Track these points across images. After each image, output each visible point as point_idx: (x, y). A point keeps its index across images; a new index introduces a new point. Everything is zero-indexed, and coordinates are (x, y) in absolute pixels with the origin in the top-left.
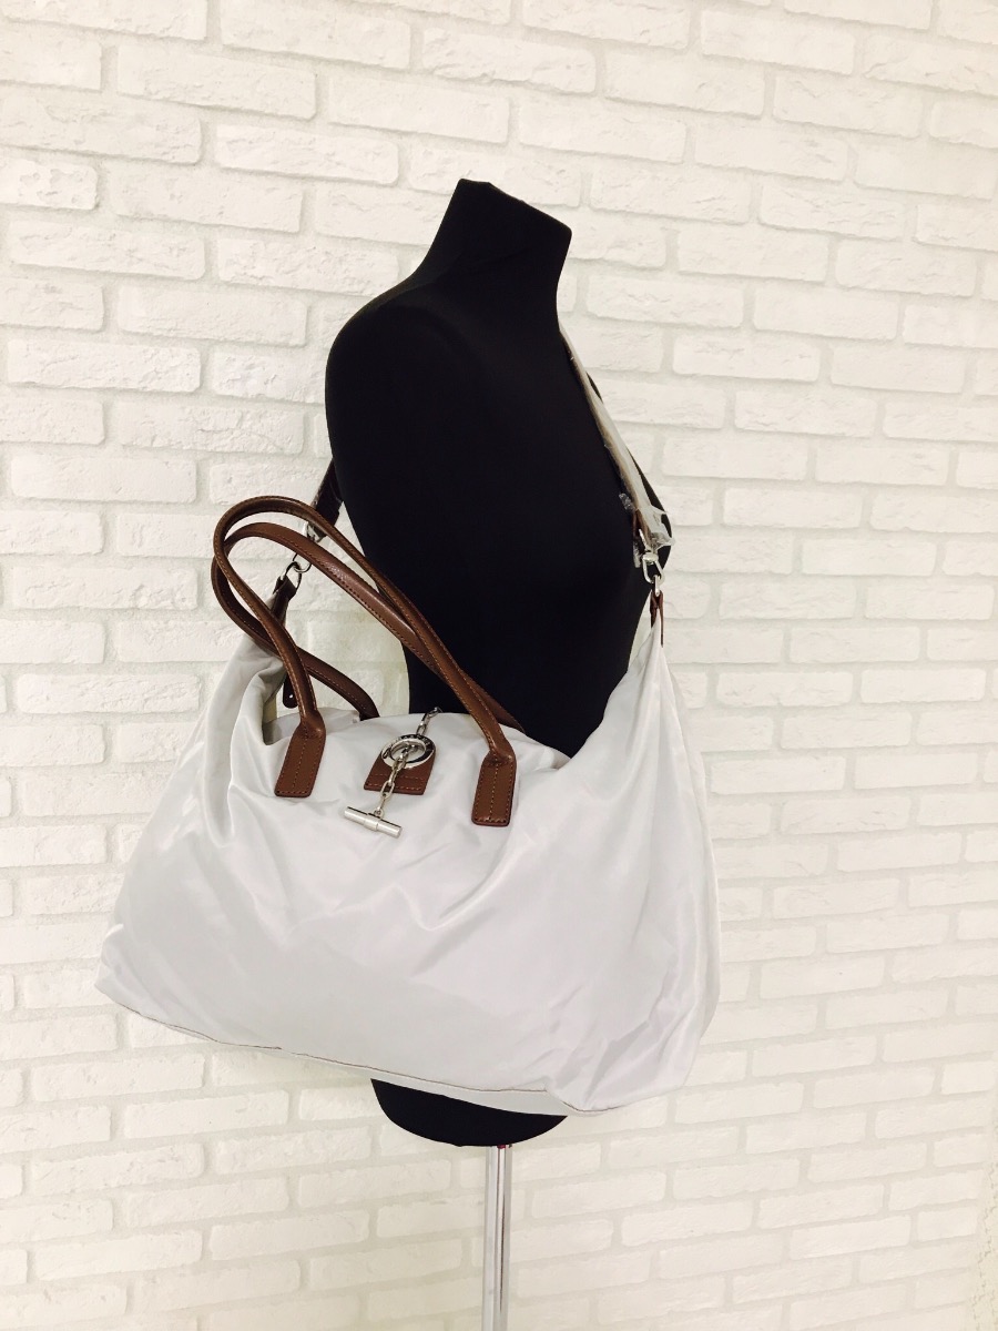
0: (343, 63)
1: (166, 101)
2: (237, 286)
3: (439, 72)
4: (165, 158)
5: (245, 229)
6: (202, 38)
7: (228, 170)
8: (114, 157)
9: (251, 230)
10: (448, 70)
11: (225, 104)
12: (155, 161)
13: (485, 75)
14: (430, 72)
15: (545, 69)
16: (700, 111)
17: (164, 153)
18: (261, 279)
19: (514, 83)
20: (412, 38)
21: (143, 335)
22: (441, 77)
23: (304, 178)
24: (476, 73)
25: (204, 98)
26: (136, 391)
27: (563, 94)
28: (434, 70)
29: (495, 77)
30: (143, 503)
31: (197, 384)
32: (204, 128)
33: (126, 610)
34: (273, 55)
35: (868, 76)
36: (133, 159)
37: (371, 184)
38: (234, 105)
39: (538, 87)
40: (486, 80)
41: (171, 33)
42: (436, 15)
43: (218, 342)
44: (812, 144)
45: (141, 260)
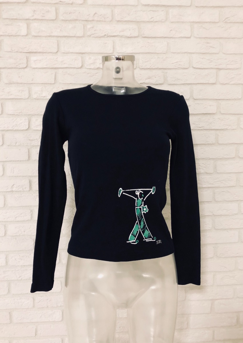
0: (65, 37)
1: (17, 52)
2: (38, 99)
3: (92, 36)
4: (17, 67)
5: (40, 84)
6: (26, 35)
7: (34, 68)
8: (4, 68)
9: (41, 84)
10: (94, 35)
11: (33, 51)
12: (15, 68)
13: (105, 35)
14: (90, 36)
15: (123, 31)
16: (171, 38)
17: (17, 66)
18: (44, 97)
19: (114, 36)
20: (84, 28)
21: (13, 115)
22: (93, 37)
23: (55, 68)
24: (103, 35)
25: (27, 50)
26: (11, 130)
27: (129, 37)
28: (91, 35)
29: (108, 35)
30: (14, 161)
31: (27, 127)
32: (27, 59)
33: (10, 192)
34: (46, 37)
35: (224, 22)
36: (9, 68)
37: (74, 68)
38: (35, 51)
39: (122, 36)
40: (106, 36)
41: (18, 34)
42: (90, 21)
43: (33, 115)
44: (208, 43)
45: (11, 94)
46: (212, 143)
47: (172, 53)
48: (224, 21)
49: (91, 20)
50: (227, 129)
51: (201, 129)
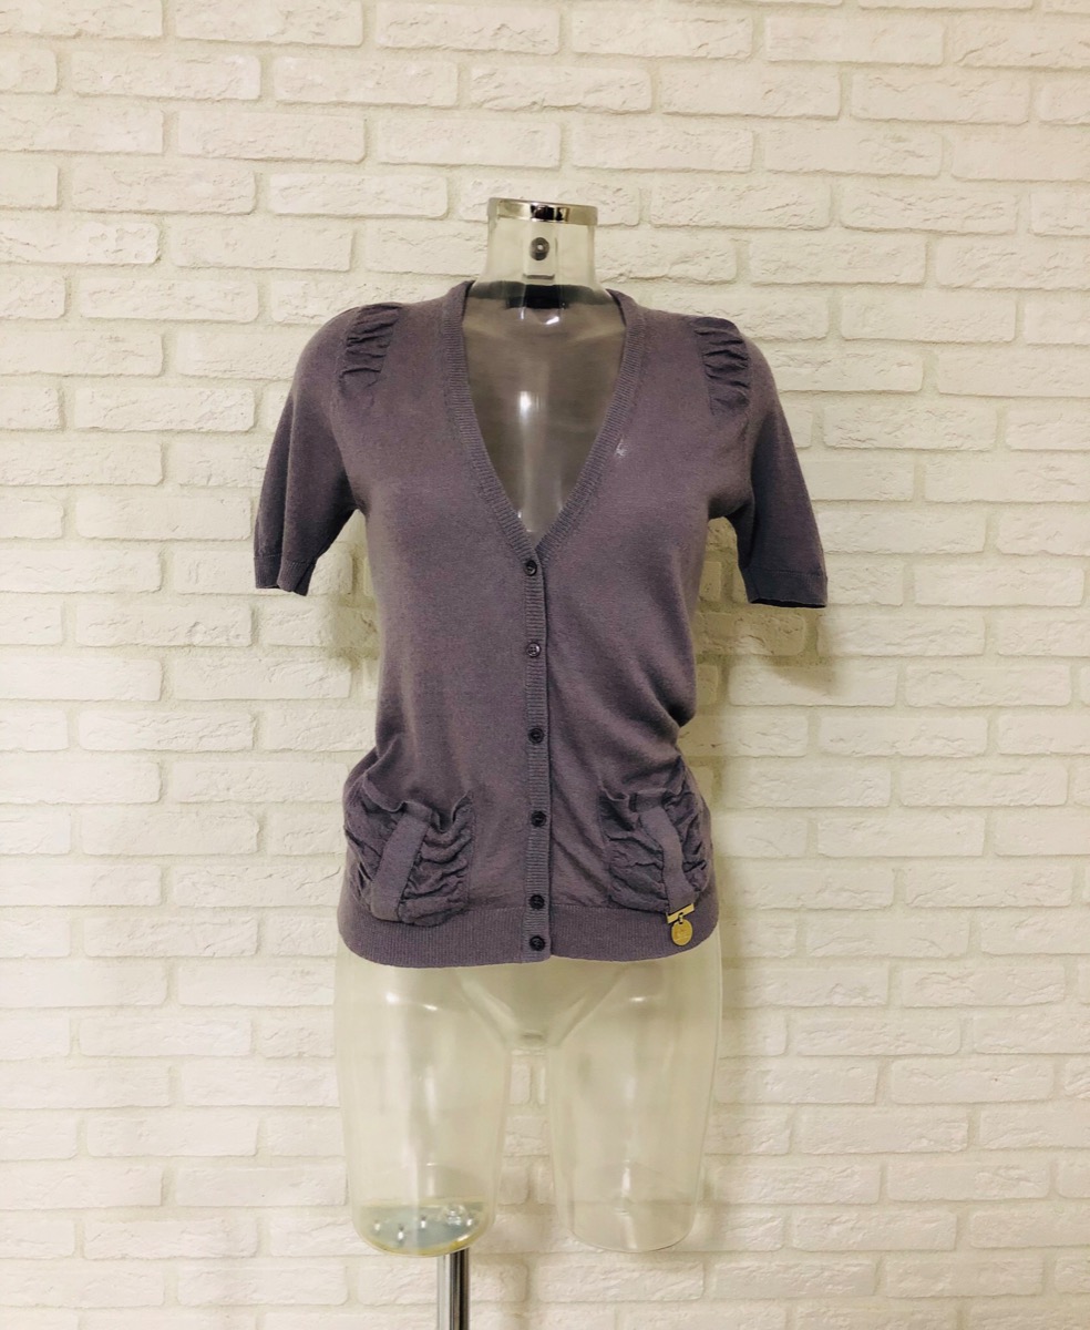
0: (393, 106)
1: (224, 157)
2: (289, 325)
3: (487, 105)
4: (220, 210)
5: (296, 270)
6: (255, 97)
7: (280, 215)
8: (175, 213)
9: (303, 270)
10: (496, 102)
11: (277, 155)
12: (212, 213)
13: (534, 103)
14: (479, 105)
15: (597, 91)
16: (767, 117)
17: (220, 206)
18: (312, 318)
19: (566, 108)
20: (459, 76)
21: (201, 377)
22: (491, 109)
23: (354, 217)
24: (526, 102)
25: (257, 152)
26: (193, 432)
27: (617, 113)
28: (483, 103)
29: (545, 104)
30: (199, 541)
31: (251, 424)
32: (258, 179)
33: (183, 647)
34: (324, 105)
35: (962, 64)
36: (192, 214)
37: (420, 218)
38: (285, 155)
39: (592, 110)
40: (536, 107)
41: (227, 95)
42: (483, 52)
43: (271, 381)
44: (899, 140)
45: (198, 306)
46: (902, 499)
47: (769, 171)
48: (961, 60)
49: (486, 47)
50: (956, 450)
51: (864, 446)
